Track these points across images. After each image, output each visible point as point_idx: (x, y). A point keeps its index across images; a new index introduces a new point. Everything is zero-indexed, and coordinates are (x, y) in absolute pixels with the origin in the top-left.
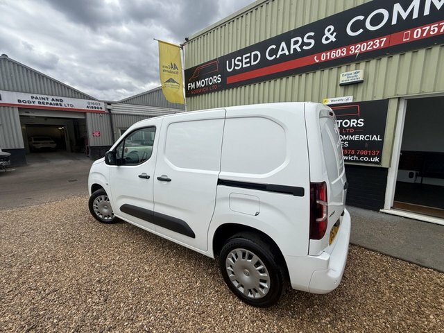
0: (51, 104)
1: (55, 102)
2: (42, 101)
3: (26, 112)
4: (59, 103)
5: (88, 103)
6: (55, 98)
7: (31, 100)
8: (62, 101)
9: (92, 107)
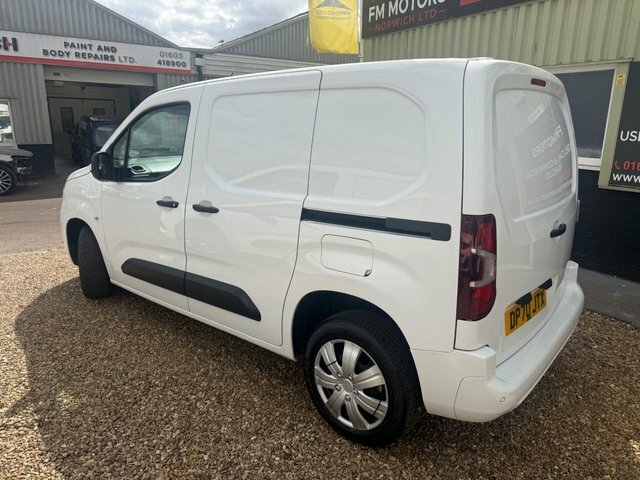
0: (96, 57)
1: (104, 53)
2: (81, 51)
3: (55, 74)
4: (109, 54)
5: (162, 54)
6: (103, 44)
7: (63, 49)
8: (114, 50)
9: (168, 63)
